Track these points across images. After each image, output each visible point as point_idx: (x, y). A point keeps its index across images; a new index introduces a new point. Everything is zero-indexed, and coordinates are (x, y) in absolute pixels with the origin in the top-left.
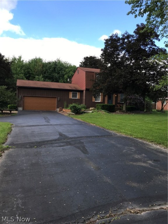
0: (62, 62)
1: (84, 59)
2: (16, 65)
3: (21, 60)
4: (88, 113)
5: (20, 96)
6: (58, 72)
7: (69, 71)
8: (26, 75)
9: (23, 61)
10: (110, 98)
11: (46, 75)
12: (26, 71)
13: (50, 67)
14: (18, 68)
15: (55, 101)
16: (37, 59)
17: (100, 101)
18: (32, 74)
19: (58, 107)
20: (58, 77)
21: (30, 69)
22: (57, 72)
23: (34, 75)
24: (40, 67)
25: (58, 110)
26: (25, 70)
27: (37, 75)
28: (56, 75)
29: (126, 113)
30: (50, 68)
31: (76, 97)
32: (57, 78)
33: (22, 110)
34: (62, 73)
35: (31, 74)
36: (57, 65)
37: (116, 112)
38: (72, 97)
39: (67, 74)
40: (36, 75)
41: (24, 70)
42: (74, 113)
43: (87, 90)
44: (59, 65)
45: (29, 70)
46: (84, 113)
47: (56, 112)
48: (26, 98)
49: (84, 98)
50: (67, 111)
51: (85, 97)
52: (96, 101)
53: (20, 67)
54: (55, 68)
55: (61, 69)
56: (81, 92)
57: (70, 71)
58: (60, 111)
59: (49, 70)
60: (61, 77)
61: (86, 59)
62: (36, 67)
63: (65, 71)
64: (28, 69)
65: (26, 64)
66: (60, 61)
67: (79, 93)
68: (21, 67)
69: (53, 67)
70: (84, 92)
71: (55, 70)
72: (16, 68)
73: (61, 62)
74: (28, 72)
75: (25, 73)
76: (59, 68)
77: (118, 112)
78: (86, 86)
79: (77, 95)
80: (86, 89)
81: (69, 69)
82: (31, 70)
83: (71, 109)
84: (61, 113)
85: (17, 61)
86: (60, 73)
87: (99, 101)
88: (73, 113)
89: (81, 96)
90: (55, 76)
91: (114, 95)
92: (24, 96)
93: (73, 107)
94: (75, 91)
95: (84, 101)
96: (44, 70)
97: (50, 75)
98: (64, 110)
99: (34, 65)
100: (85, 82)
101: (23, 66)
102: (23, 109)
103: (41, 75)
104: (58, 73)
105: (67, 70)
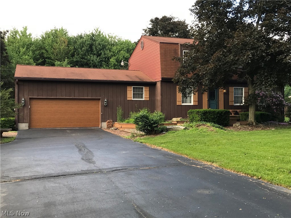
0: (104, 34)
1: (150, 22)
2: (18, 42)
3: (28, 34)
4: (176, 130)
5: (23, 99)
6: (98, 52)
7: (118, 50)
8: (37, 61)
9: (30, 35)
10: (212, 96)
11: (75, 59)
12: (37, 52)
13: (83, 44)
14: (21, 49)
15: (97, 108)
16: (56, 31)
17: (192, 104)
18: (49, 58)
19: (103, 120)
20: (99, 62)
21: (44, 48)
22: (95, 52)
23: (51, 59)
24: (64, 44)
25: (104, 125)
26: (36, 50)
27: (58, 60)
28: (94, 58)
29: (257, 126)
30: (83, 47)
31: (142, 97)
32: (96, 63)
33: (27, 128)
34: (105, 54)
35: (46, 58)
36: (95, 41)
37: (232, 126)
38: (134, 98)
39: (115, 56)
40: (56, 59)
41: (33, 51)
42: (143, 131)
43: (164, 81)
44: (100, 40)
45: (44, 51)
46: (167, 130)
47: (101, 130)
48: (34, 102)
49: (159, 97)
50: (124, 126)
51: (161, 95)
52: (183, 103)
53: (26, 46)
54: (91, 46)
55: (104, 47)
56: (152, 85)
57: (120, 51)
58: (109, 127)
59: (81, 49)
60: (104, 61)
61: (156, 22)
62: (55, 44)
63: (110, 51)
64: (41, 48)
65: (37, 40)
66: (100, 32)
67: (148, 88)
68: (28, 45)
69: (88, 44)
70: (159, 85)
71: (92, 50)
72: (19, 48)
73: (102, 34)
74: (41, 55)
75: (34, 57)
76: (100, 44)
77: (238, 125)
78: (162, 73)
79: (143, 92)
80: (162, 78)
81: (119, 47)
82: (46, 50)
83: (136, 122)
84: (113, 132)
85: (19, 34)
86: (101, 53)
87: (190, 103)
88: (141, 133)
89: (152, 93)
90: (93, 61)
91: (220, 90)
92: (30, 98)
93: (141, 118)
94: (138, 85)
95: (159, 104)
96: (70, 51)
97: (82, 58)
98: (117, 125)
99: (52, 41)
100: (159, 66)
101: (31, 44)
102: (30, 127)
103: (66, 60)
104: (99, 55)
105: (115, 48)
